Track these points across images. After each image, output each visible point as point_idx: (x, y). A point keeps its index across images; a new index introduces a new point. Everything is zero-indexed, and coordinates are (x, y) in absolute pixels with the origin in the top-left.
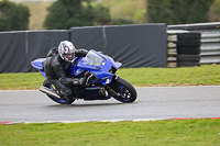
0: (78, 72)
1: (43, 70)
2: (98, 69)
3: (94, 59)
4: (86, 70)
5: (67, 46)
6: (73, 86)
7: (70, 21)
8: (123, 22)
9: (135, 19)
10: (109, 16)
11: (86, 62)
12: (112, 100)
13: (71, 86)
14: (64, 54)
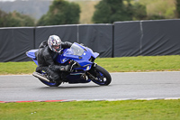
0: (64, 61)
1: (35, 59)
2: (80, 58)
3: (77, 50)
4: (71, 59)
5: (55, 40)
6: (60, 72)
8: (156, 17)
9: (166, 15)
10: (145, 12)
11: (70, 52)
13: (58, 72)
14: (53, 46)
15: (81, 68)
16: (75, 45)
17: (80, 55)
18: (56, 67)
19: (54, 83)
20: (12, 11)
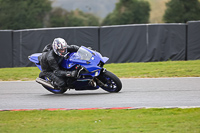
0: (70, 66)
1: (39, 64)
2: (88, 63)
3: (84, 54)
4: (77, 64)
5: (61, 43)
6: (66, 77)
7: (187, 15)
11: (77, 57)
12: (100, 90)
13: (64, 77)
15: (89, 74)
16: (82, 48)
17: (88, 59)
18: (62, 72)
19: (59, 90)
20: (74, 9)
